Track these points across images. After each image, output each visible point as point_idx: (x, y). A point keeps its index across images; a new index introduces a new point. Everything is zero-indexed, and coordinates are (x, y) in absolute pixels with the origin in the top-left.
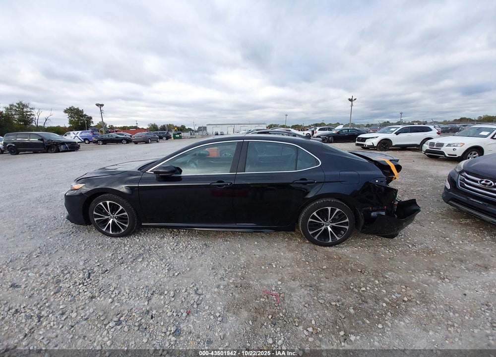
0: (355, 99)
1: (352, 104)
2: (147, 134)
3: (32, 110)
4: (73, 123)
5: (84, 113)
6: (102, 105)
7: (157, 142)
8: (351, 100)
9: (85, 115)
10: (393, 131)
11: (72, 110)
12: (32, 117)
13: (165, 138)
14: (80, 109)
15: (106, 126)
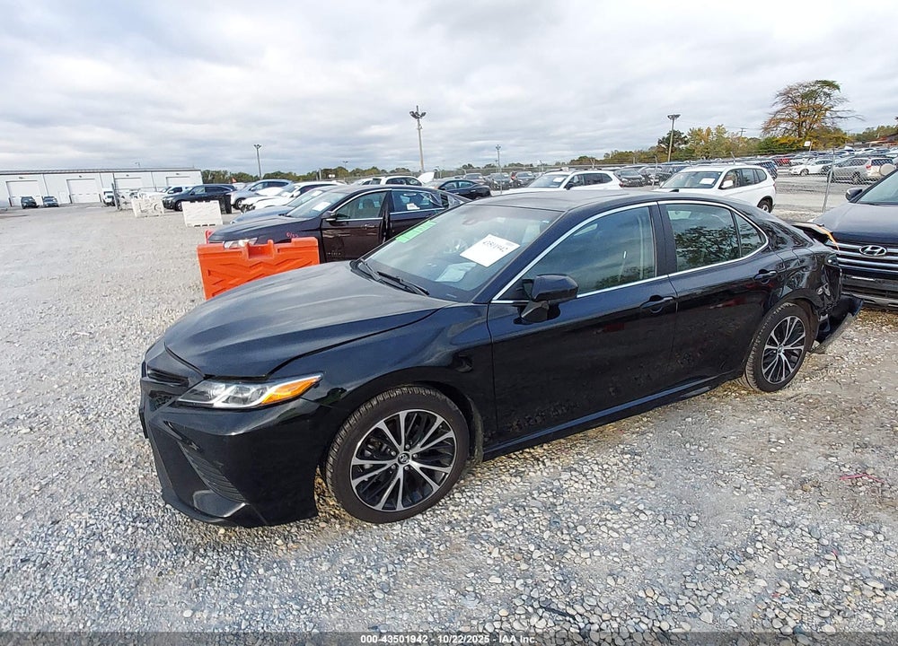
0: (424, 114)
1: (419, 125)
8: (415, 115)
10: (560, 183)
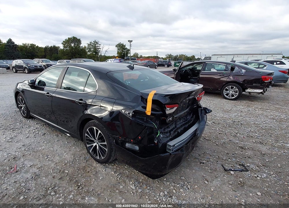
2: (148, 62)
3: (100, 46)
4: (119, 54)
5: (126, 47)
6: (131, 41)
7: (156, 68)
9: (126, 48)
11: (120, 45)
12: (99, 50)
13: (166, 66)
14: (124, 44)
15: (138, 56)
